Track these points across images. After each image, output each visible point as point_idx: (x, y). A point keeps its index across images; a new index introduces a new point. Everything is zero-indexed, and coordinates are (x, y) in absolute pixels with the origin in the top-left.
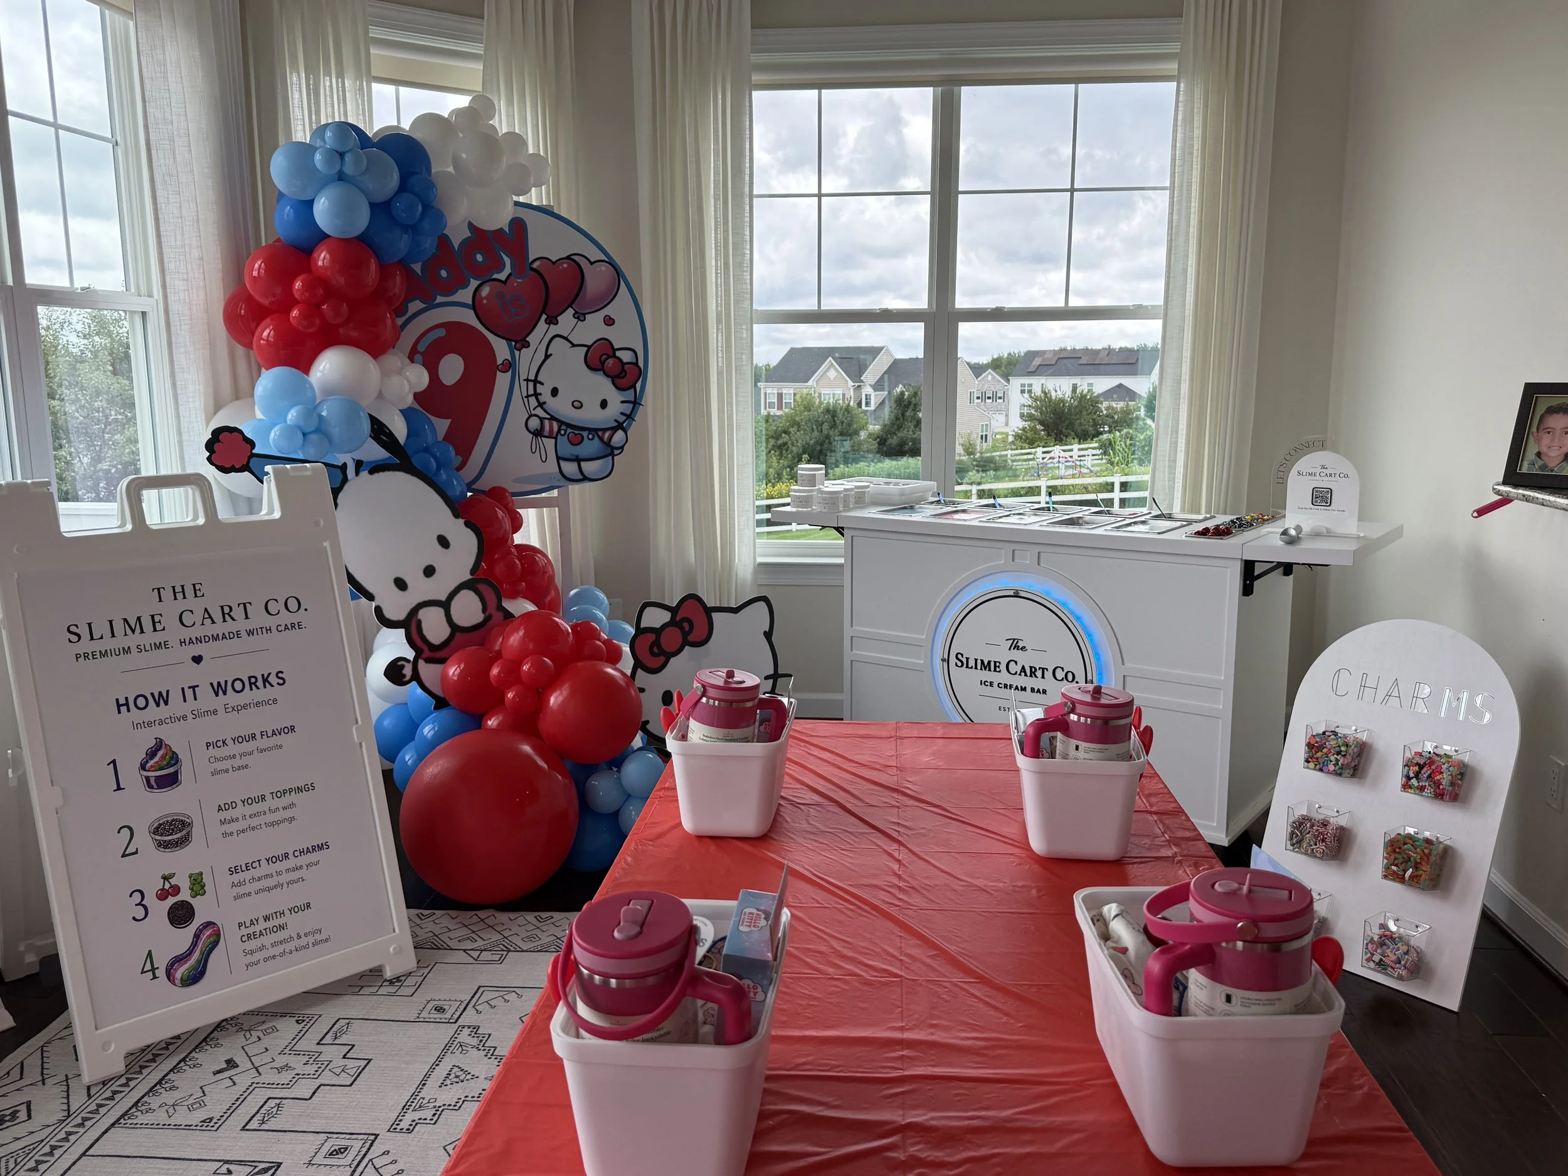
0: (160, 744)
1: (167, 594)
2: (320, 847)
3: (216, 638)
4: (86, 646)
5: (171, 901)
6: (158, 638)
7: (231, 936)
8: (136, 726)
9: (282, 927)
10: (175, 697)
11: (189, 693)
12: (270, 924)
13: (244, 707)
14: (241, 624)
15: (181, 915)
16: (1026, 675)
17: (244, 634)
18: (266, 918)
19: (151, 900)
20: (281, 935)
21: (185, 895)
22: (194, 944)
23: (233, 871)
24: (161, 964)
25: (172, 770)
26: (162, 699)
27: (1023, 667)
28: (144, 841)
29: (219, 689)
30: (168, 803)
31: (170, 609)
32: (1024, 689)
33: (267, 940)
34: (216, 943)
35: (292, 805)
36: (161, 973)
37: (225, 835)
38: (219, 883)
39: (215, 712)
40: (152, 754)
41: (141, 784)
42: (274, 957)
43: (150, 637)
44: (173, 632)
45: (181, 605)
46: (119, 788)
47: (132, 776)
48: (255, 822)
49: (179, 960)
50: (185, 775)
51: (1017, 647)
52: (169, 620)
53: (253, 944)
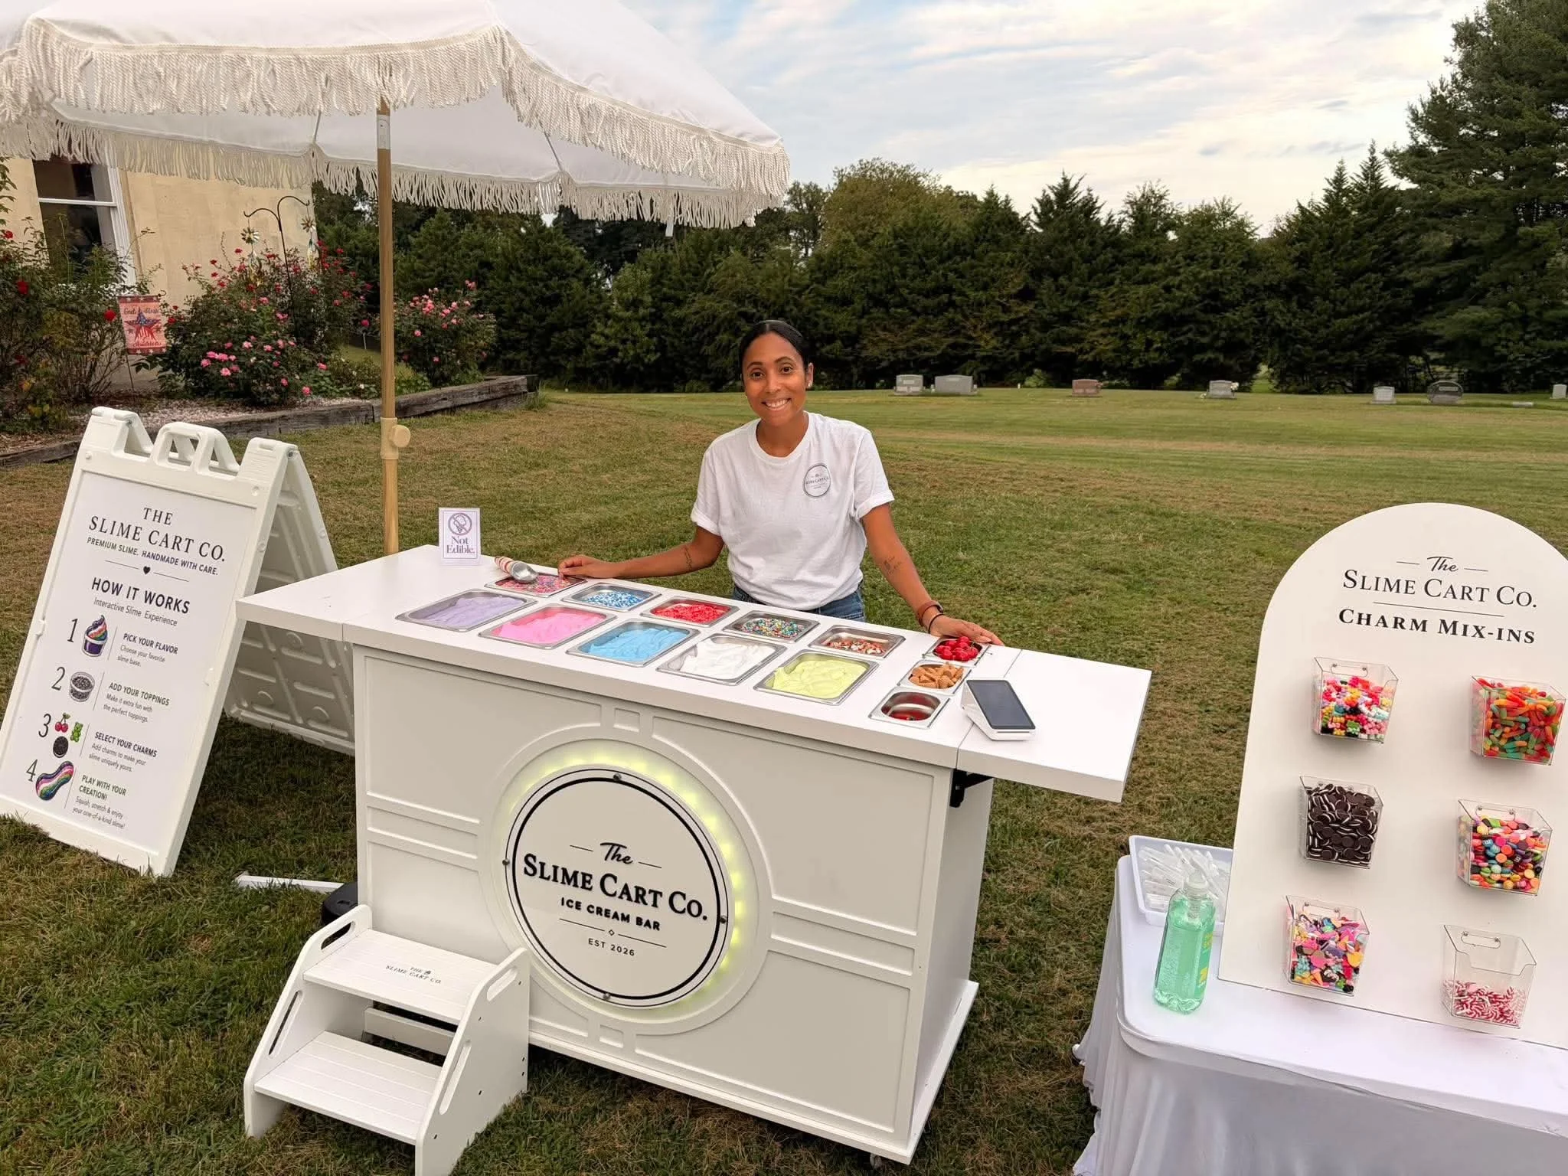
0: (102, 621)
1: (151, 515)
2: (151, 752)
3: (163, 559)
4: (96, 534)
5: (61, 734)
6: (133, 544)
7: (76, 781)
8: (97, 602)
9: (104, 797)
10: (124, 592)
11: (132, 591)
12: (99, 789)
13: (157, 618)
14: (180, 555)
15: (60, 747)
16: (629, 899)
17: (179, 563)
18: (99, 784)
19: (52, 726)
20: (100, 802)
21: (68, 735)
22: (57, 773)
23: (99, 736)
24: (38, 773)
25: (100, 643)
26: (117, 589)
27: (626, 887)
28: (66, 684)
29: (149, 598)
30: (88, 665)
31: (148, 526)
32: (626, 918)
33: (93, 799)
34: (66, 781)
35: (149, 709)
36: (35, 779)
37: (106, 707)
38: (88, 737)
39: (139, 614)
40: (95, 626)
41: (82, 642)
42: (90, 815)
43: (129, 543)
44: (143, 545)
45: (156, 526)
46: (71, 640)
47: (80, 637)
48: (125, 708)
49: (46, 777)
50: (105, 651)
51: (617, 857)
52: (143, 536)
53: (84, 796)
